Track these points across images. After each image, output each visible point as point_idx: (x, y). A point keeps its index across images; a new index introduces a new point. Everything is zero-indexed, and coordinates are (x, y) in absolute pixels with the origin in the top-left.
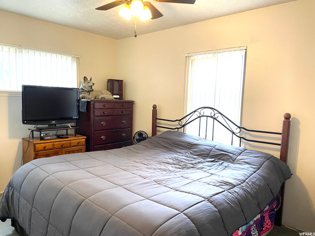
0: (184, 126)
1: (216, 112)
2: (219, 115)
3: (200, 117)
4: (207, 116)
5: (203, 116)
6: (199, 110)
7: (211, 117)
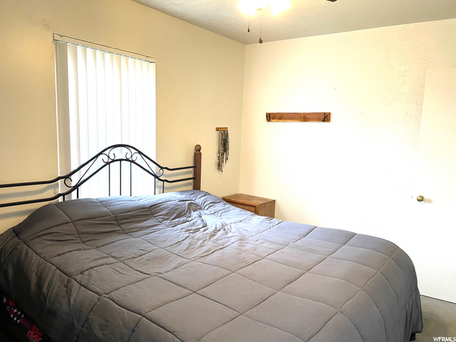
0: (76, 187)
1: (133, 151)
2: (138, 155)
3: (108, 163)
4: (121, 160)
5: (113, 161)
6: (107, 152)
7: (127, 160)
